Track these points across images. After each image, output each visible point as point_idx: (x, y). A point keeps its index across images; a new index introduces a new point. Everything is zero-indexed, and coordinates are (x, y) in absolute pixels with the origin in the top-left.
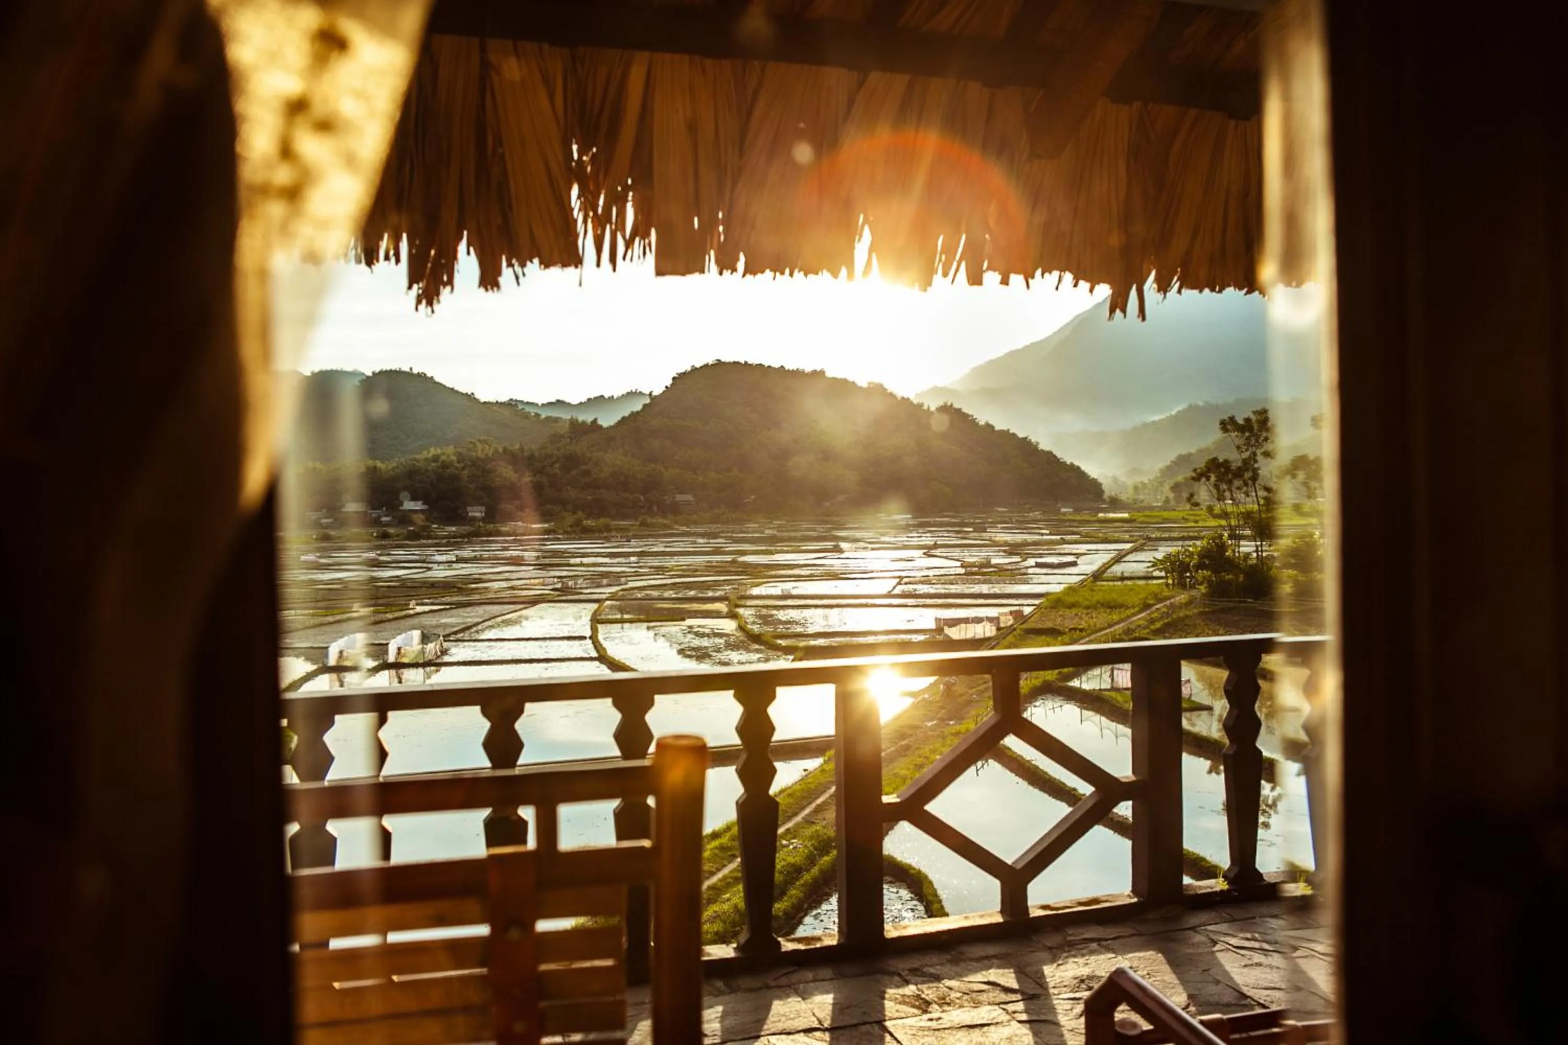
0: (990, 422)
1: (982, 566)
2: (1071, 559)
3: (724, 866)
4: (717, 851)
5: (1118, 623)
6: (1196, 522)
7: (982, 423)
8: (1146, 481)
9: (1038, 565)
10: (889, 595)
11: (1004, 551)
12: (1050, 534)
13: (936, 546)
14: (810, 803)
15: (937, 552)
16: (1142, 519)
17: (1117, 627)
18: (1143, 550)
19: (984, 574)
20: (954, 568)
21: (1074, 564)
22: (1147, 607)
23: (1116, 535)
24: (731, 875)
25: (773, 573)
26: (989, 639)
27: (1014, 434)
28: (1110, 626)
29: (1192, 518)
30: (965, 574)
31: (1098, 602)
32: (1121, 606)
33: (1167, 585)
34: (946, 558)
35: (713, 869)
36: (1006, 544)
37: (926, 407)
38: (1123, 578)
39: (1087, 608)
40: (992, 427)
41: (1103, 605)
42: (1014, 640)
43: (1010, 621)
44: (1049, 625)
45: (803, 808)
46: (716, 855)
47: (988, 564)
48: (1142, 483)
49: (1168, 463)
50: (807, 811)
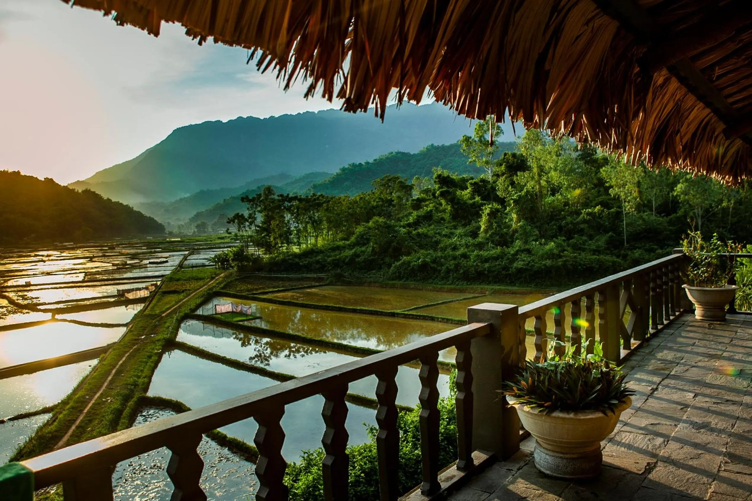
0: (110, 198)
1: (122, 265)
2: (165, 260)
3: (79, 416)
4: (71, 410)
5: (204, 286)
6: (211, 241)
7: (105, 198)
8: (183, 224)
9: (150, 263)
10: (83, 281)
11: (129, 258)
12: (147, 249)
13: (94, 257)
14: (106, 380)
15: (96, 259)
16: (187, 241)
17: (204, 287)
18: (194, 254)
19: (126, 268)
20: (109, 267)
21: (167, 262)
22: (213, 278)
23: (178, 248)
24: (85, 419)
25: (13, 274)
26: (147, 297)
27: (121, 204)
28: (201, 287)
29: (209, 239)
30: (117, 269)
31: (189, 278)
32: (201, 279)
33: (216, 268)
34: (102, 262)
35: (74, 418)
36: (128, 254)
37: (76, 191)
38: (193, 267)
39: (185, 280)
40: (111, 200)
41: (192, 279)
42: (159, 297)
43: (153, 288)
44: (173, 289)
45: (103, 383)
46: (71, 412)
47: (126, 264)
48: (182, 225)
49: (193, 216)
50: (106, 384)
